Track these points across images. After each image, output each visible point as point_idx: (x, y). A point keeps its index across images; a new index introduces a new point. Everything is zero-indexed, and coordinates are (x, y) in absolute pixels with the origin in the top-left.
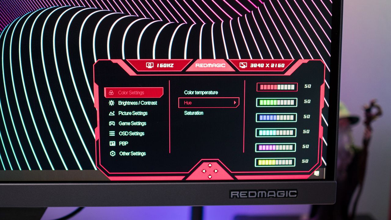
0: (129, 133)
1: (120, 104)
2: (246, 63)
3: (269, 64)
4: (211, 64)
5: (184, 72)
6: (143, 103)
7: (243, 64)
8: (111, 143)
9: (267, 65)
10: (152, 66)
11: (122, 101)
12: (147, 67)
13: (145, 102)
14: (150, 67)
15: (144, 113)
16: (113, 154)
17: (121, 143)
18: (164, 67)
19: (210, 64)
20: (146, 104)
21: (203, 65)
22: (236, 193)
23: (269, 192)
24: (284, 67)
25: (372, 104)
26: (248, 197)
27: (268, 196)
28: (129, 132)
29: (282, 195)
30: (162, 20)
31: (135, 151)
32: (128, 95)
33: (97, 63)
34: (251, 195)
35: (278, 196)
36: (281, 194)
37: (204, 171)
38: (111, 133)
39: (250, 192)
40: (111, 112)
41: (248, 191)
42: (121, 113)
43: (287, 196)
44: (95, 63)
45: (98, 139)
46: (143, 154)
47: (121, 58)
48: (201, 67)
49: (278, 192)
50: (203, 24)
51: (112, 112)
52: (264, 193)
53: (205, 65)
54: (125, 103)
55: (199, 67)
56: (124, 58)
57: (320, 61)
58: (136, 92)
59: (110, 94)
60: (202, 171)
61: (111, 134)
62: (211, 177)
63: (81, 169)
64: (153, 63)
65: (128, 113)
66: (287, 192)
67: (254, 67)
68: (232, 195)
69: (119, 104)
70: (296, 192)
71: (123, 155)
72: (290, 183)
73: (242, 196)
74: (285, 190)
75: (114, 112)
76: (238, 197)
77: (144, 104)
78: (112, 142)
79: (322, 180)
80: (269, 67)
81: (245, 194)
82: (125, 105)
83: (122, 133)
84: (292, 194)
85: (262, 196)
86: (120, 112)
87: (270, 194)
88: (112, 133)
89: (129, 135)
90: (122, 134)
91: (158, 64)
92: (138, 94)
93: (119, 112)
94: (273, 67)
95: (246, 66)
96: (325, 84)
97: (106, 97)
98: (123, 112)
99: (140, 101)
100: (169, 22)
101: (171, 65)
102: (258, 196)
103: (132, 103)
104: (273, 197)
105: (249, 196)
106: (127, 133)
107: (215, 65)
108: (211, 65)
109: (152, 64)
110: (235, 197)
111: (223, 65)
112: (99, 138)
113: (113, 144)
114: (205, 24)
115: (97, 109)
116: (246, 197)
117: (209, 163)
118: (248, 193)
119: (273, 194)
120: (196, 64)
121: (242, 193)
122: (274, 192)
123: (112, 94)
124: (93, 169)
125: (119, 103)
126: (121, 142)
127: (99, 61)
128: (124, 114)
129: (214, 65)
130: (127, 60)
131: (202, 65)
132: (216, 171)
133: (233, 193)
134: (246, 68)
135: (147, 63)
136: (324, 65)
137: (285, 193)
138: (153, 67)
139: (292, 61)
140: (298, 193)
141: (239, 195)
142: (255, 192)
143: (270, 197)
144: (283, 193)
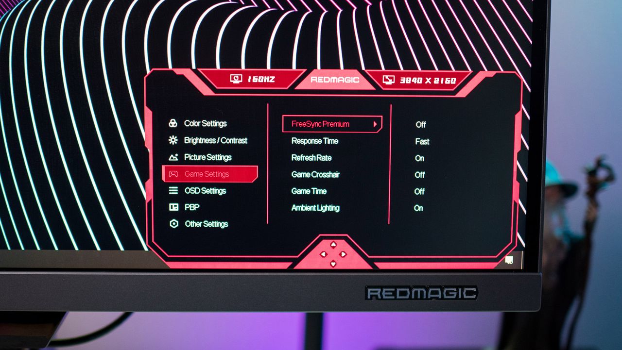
0: (202, 189)
1: (188, 143)
2: (394, 76)
3: (430, 78)
4: (336, 78)
5: (292, 90)
6: (224, 140)
7: (389, 77)
8: (172, 206)
9: (428, 80)
10: (240, 79)
11: (190, 138)
12: (231, 81)
13: (228, 139)
14: (236, 82)
15: (226, 158)
16: (174, 224)
17: (188, 206)
18: (259, 81)
19: (334, 78)
20: (230, 142)
21: (323, 79)
22: (377, 292)
23: (431, 290)
24: (454, 83)
25: (599, 164)
26: (396, 299)
29: (453, 295)
30: (256, 6)
31: (210, 220)
32: (201, 127)
33: (150, 74)
34: (400, 295)
35: (445, 297)
36: (450, 293)
37: (323, 254)
38: (171, 189)
39: (398, 290)
40: (172, 156)
41: (396, 287)
42: (188, 157)
43: (460, 297)
44: (146, 74)
45: (150, 200)
46: (224, 225)
47: (190, 67)
48: (319, 82)
49: (446, 290)
50: (324, 11)
51: (174, 156)
52: (422, 292)
53: (327, 80)
54: (196, 141)
55: (317, 82)
56: (194, 67)
57: (515, 74)
58: (214, 122)
59: (171, 125)
60: (320, 254)
61: (171, 192)
62: (336, 265)
63: (122, 249)
64: (241, 75)
65: (200, 156)
66: (460, 289)
67: (407, 82)
68: (369, 294)
69: (185, 142)
70: (474, 290)
71: (192, 226)
72: (465, 276)
73: (386, 295)
74: (457, 287)
75: (177, 155)
76: (380, 297)
77: (226, 141)
78: (173, 204)
79: (519, 271)
80: (430, 83)
81: (391, 294)
82: (195, 143)
83: (190, 189)
84: (468, 293)
85: (419, 297)
87: (433, 293)
88: (174, 190)
89: (201, 193)
90: (190, 191)
91: (250, 78)
92: (216, 125)
93: (185, 155)
94: (438, 83)
95: (393, 81)
96: (523, 111)
98: (192, 156)
99: (219, 138)
100: (268, 9)
101: (270, 79)
102: (413, 297)
103: (207, 141)
104: (437, 298)
105: (398, 297)
106: (197, 191)
107: (342, 79)
108: (335, 80)
109: (240, 77)
110: (374, 298)
111: (356, 80)
112: (152, 197)
113: (176, 207)
114: (326, 11)
115: (149, 150)
116: (393, 297)
117: (332, 240)
118: (396, 290)
119: (437, 293)
120: (312, 78)
121: (386, 291)
122: (439, 290)
123: (175, 125)
124: (142, 249)
125: (185, 140)
127: (154, 71)
128: (193, 158)
129: (340, 79)
130: (199, 70)
131: (322, 80)
132: (343, 254)
133: (371, 292)
134: (392, 84)
135: (231, 75)
136: (520, 80)
137: (458, 291)
138: (241, 81)
139: (469, 73)
140: (479, 292)
141: (381, 294)
142: (408, 290)
143: (431, 298)
144: (453, 291)
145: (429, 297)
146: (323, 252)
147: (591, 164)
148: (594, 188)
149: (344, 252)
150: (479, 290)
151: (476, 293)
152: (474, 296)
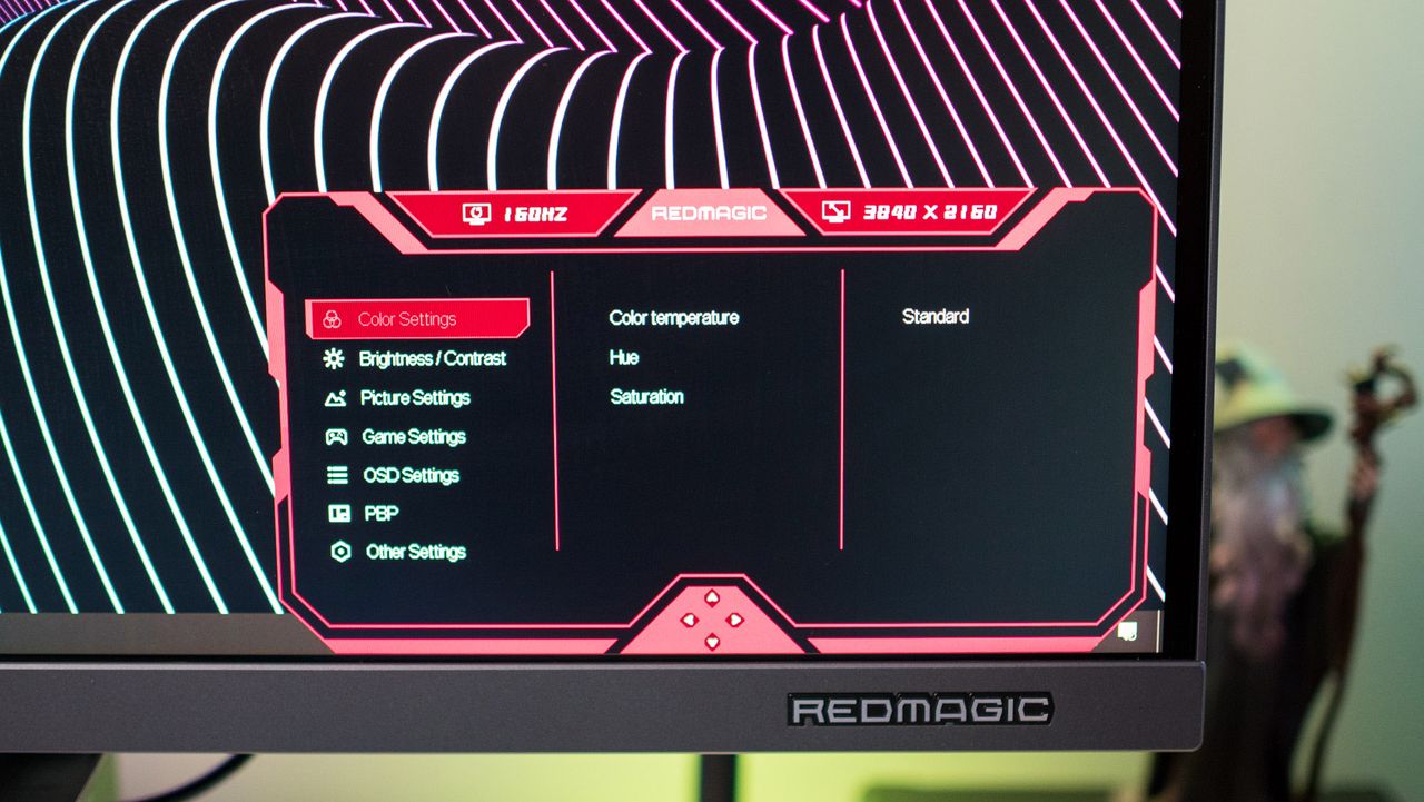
0: (403, 472)
1: (367, 365)
2: (849, 203)
3: (935, 207)
4: (711, 208)
5: (608, 238)
6: (452, 358)
7: (837, 206)
8: (335, 511)
9: (931, 212)
10: (485, 215)
11: (373, 352)
12: (465, 220)
13: (461, 355)
14: (477, 221)
15: (458, 399)
16: (341, 552)
17: (371, 511)
18: (531, 219)
19: (706, 209)
20: (465, 362)
21: (681, 211)
22: (814, 706)
23: (941, 702)
24: (993, 216)
25: (1381, 365)
26: (859, 722)
27: (939, 716)
28: (400, 470)
29: (994, 714)
30: (520, 41)
31: (424, 543)
32: (396, 328)
33: (276, 206)
34: (869, 716)
35: (976, 718)
36: (988, 710)
37: (689, 620)
38: (332, 472)
39: (865, 703)
40: (332, 395)
41: (859, 696)
42: (368, 398)
43: (1010, 718)
44: (267, 206)
45: (283, 496)
46: (457, 554)
47: (369, 188)
48: (672, 219)
49: (977, 702)
50: (680, 52)
51: (338, 395)
52: (920, 708)
53: (690, 213)
54: (386, 360)
55: (666, 218)
56: (377, 188)
57: (1138, 193)
58: (427, 316)
59: (327, 323)
60: (682, 620)
61: (332, 478)
62: (718, 644)
63: (223, 609)
64: (489, 205)
65: (396, 396)
66: (1011, 701)
67: (880, 217)
68: (797, 712)
69: (362, 364)
70: (1045, 701)
71: (382, 557)
72: (1023, 669)
73: (836, 715)
74: (1004, 696)
75: (343, 393)
76: (821, 720)
77: (457, 361)
78: (338, 507)
79: (1150, 656)
80: (935, 217)
81: (848, 711)
82: (384, 366)
83: (376, 473)
84: (1030, 709)
85: (914, 719)
86: (367, 395)
87: (945, 709)
88: (338, 475)
89: (400, 480)
90: (375, 478)
91: (508, 211)
92: (432, 323)
93: (363, 392)
94: (954, 217)
95: (846, 214)
96: (1158, 282)
97: (314, 336)
98: (379, 395)
99: (440, 353)
100: (548, 48)
101: (556, 213)
102: (900, 718)
103: (413, 360)
104: (957, 721)
105: (865, 719)
106: (393, 475)
107: (725, 211)
108: (710, 213)
109: (485, 209)
110: (808, 720)
111: (759, 213)
112: (287, 491)
113: (344, 514)
114: (684, 52)
115: (278, 383)
116: (853, 720)
117: (709, 588)
118: (859, 704)
119: (956, 709)
120: (655, 209)
121: (836, 706)
122: (961, 702)
123: (337, 323)
124: (270, 609)
125: (362, 358)
126: (372, 507)
127: (284, 198)
128: (380, 399)
129: (721, 211)
130: (391, 194)
131: (677, 213)
132: (735, 620)
133: (802, 707)
134: (845, 221)
135: (465, 206)
136: (1151, 208)
137: (1005, 706)
138: (489, 219)
139: (1026, 193)
140: (1056, 706)
141: (824, 712)
142: (887, 702)
143: (943, 721)
144: (994, 705)
145: (938, 719)
146: (687, 615)
147: (1363, 366)
148: (1369, 422)
149: (737, 614)
150: (1055, 702)
151: (1049, 709)
152: (1044, 717)
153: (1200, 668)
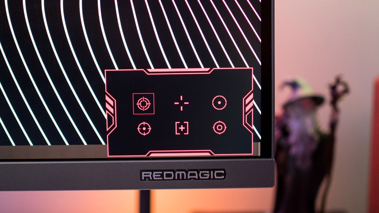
22: (149, 174)
23: (189, 172)
25: (338, 81)
26: (163, 179)
27: (189, 177)
29: (206, 176)
34: (166, 177)
35: (201, 178)
36: (205, 175)
39: (165, 173)
41: (163, 171)
43: (212, 177)
49: (201, 172)
52: (183, 174)
66: (212, 172)
68: (143, 176)
70: (223, 172)
72: (215, 162)
73: (156, 177)
74: (210, 170)
76: (151, 178)
79: (257, 157)
81: (160, 176)
84: (218, 175)
85: (181, 178)
87: (191, 175)
102: (176, 178)
104: (195, 179)
105: (165, 178)
110: (147, 179)
116: (161, 178)
118: (163, 173)
119: (194, 174)
121: (156, 174)
122: (196, 172)
133: (145, 174)
137: (210, 173)
140: (227, 174)
141: (152, 176)
142: (172, 173)
143: (190, 179)
144: (206, 173)
145: (189, 178)
147: (332, 81)
148: (336, 97)
150: (226, 172)
151: (225, 174)
152: (223, 177)
153: (273, 161)
